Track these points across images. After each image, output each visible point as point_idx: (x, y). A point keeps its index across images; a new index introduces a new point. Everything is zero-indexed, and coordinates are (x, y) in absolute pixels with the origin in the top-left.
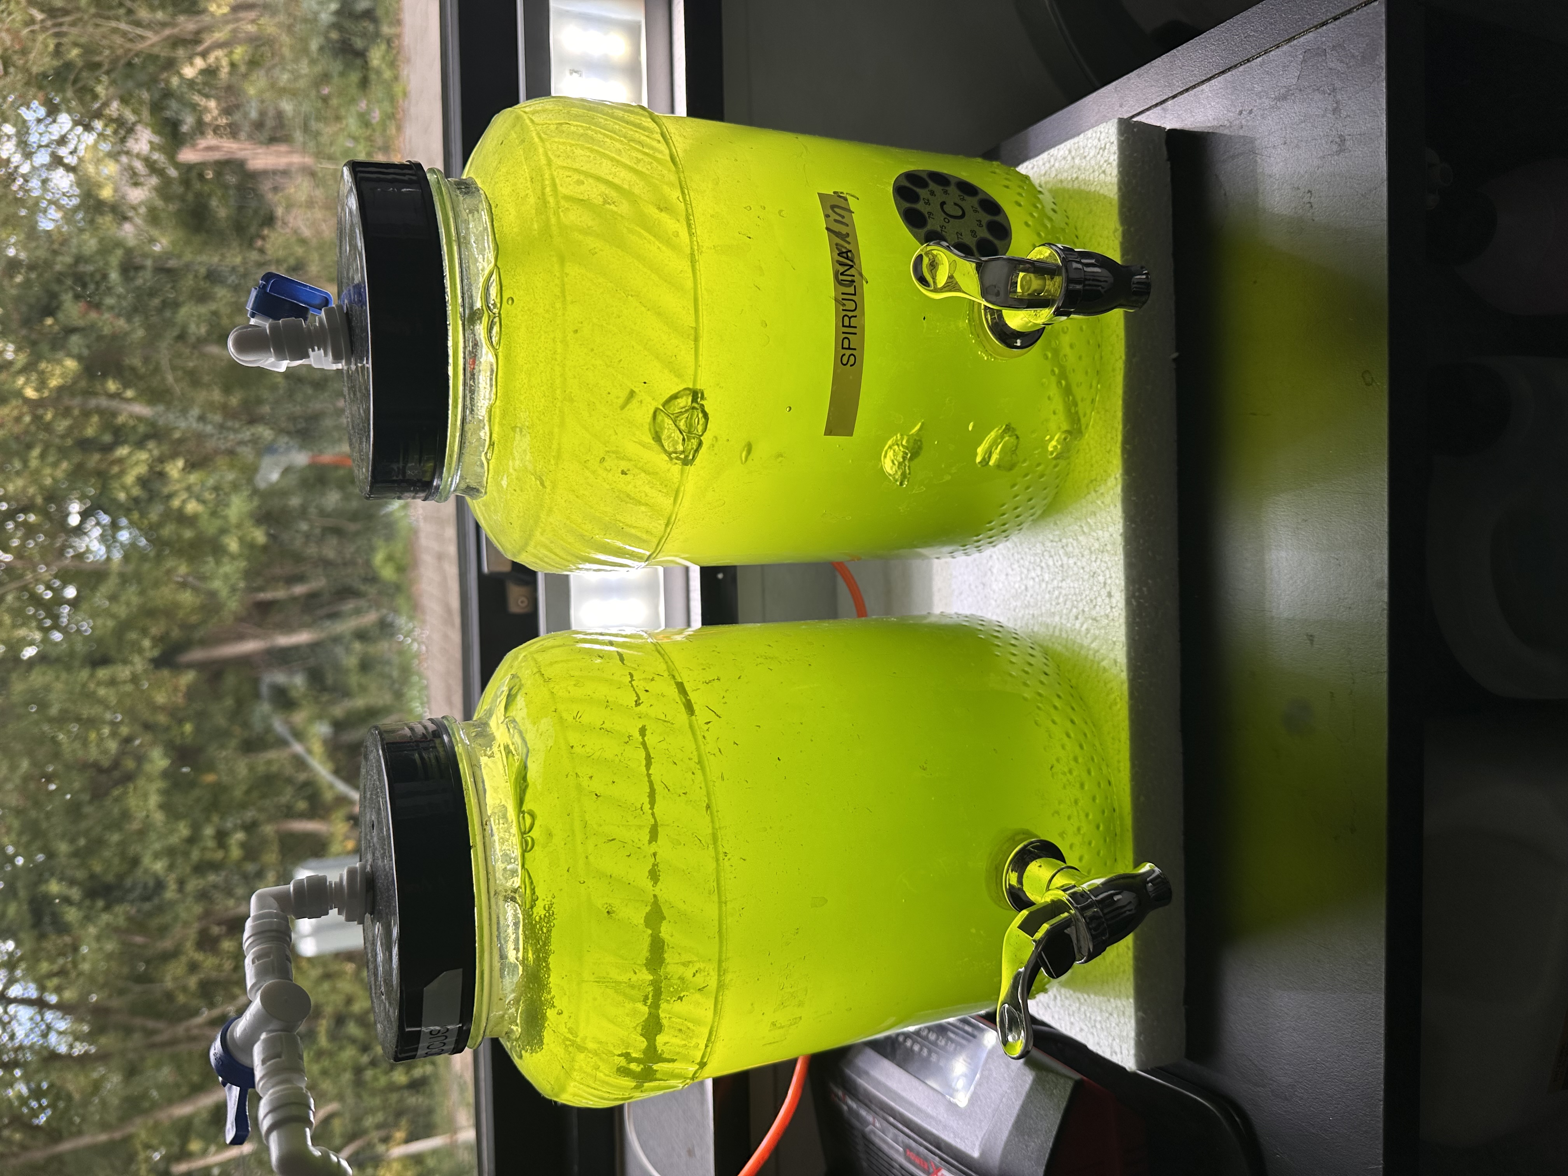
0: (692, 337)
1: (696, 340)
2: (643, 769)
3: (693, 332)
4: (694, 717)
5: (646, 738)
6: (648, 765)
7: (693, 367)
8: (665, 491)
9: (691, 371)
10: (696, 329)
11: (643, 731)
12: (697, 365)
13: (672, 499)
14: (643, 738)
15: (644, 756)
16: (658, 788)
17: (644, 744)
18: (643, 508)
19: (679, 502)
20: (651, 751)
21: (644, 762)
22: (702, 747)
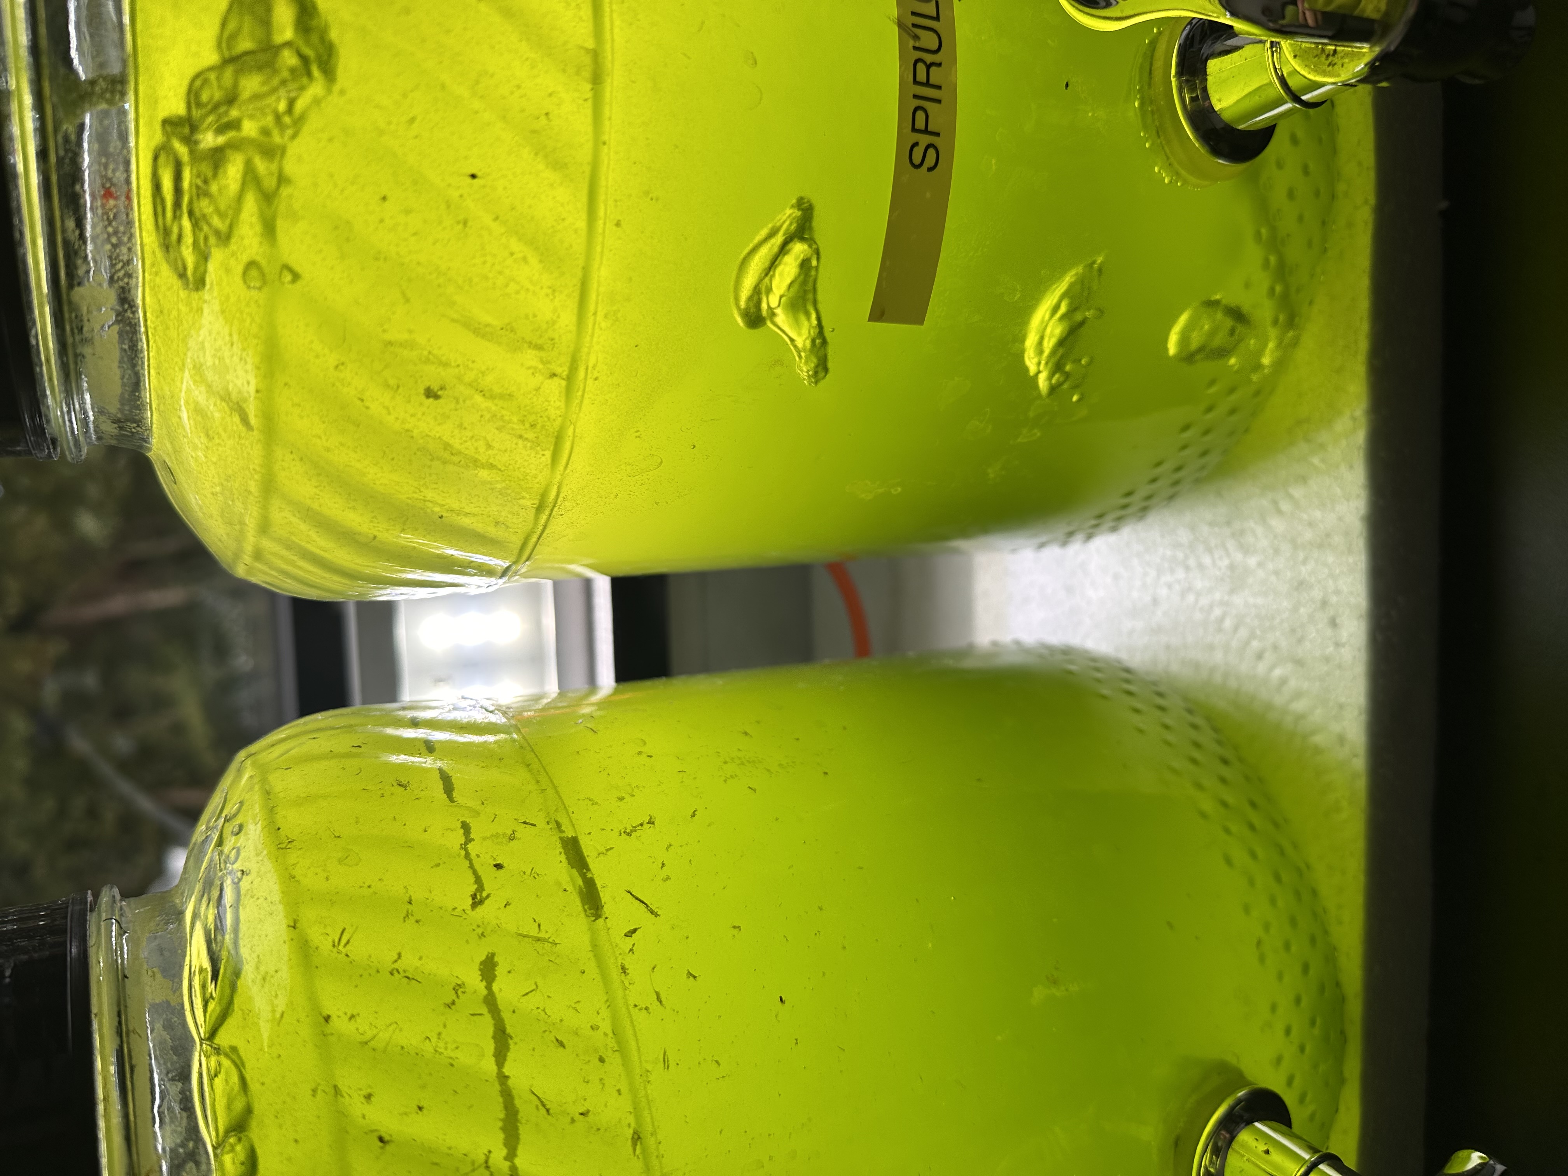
0: (587, 74)
1: (597, 79)
2: (489, 1065)
3: (587, 60)
4: (601, 921)
5: (495, 987)
6: (500, 1056)
7: (589, 146)
8: (530, 435)
9: (584, 154)
10: (596, 55)
11: (488, 968)
12: (598, 142)
13: (548, 454)
14: (489, 987)
15: (490, 1031)
16: (526, 1108)
17: (490, 1001)
18: (484, 474)
19: (564, 461)
20: (506, 1015)
21: (490, 1047)
22: (620, 993)
